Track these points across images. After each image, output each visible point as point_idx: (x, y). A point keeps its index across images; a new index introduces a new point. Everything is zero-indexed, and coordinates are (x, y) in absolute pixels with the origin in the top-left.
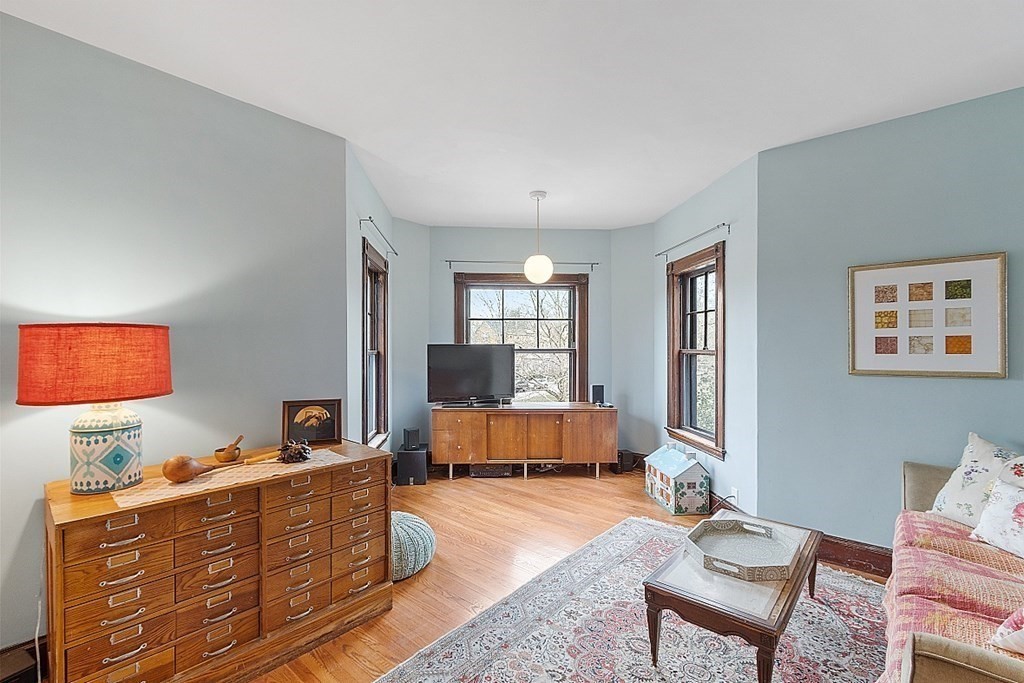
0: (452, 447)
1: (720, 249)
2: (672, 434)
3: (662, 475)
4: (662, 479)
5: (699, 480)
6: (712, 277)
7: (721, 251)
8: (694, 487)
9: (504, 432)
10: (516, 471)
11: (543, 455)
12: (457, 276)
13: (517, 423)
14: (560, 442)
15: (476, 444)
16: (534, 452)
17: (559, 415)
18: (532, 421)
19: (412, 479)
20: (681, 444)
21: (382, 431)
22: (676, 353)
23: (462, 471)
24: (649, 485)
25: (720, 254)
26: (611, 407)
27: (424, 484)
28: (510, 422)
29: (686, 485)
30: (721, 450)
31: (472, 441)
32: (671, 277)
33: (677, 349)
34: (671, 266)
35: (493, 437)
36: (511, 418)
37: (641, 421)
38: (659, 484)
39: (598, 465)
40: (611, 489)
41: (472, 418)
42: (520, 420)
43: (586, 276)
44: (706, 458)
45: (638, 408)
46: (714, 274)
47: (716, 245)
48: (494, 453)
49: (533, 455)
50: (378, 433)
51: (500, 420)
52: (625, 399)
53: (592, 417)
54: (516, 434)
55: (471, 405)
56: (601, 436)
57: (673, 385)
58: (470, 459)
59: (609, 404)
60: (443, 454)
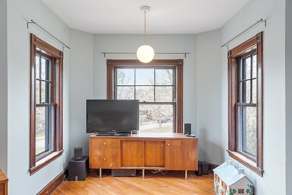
0: (101, 158)
1: (259, 38)
2: (231, 155)
3: (222, 182)
4: (222, 185)
5: (246, 188)
6: (255, 57)
7: (260, 39)
8: (243, 192)
9: (131, 150)
10: (138, 173)
11: (154, 164)
12: (109, 61)
13: (138, 145)
14: (163, 157)
15: (114, 157)
16: (148, 162)
17: (163, 141)
18: (148, 144)
19: (77, 177)
20: (236, 162)
21: (58, 149)
22: (233, 105)
23: (107, 172)
24: (216, 187)
25: (259, 41)
26: (194, 137)
27: (84, 180)
28: (135, 145)
29: (237, 191)
30: (260, 170)
31: (112, 156)
32: (230, 59)
33: (234, 102)
34: (230, 52)
35: (124, 153)
36: (135, 142)
37: (214, 145)
38: (221, 188)
39: (186, 171)
40: (193, 187)
41: (112, 142)
42: (140, 144)
43: (182, 61)
44: (251, 173)
45: (212, 137)
46: (256, 56)
47: (257, 35)
48: (125, 164)
49: (148, 164)
50: (55, 150)
51: (129, 144)
52: (204, 132)
53: (182, 142)
54: (138, 152)
55: (113, 135)
56: (188, 154)
57: (232, 125)
58: (111, 166)
59: (194, 135)
60: (96, 163)
